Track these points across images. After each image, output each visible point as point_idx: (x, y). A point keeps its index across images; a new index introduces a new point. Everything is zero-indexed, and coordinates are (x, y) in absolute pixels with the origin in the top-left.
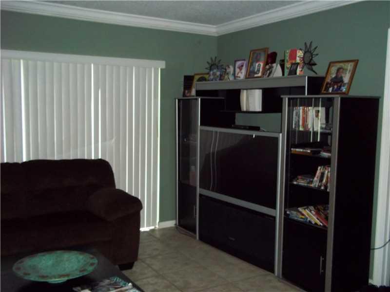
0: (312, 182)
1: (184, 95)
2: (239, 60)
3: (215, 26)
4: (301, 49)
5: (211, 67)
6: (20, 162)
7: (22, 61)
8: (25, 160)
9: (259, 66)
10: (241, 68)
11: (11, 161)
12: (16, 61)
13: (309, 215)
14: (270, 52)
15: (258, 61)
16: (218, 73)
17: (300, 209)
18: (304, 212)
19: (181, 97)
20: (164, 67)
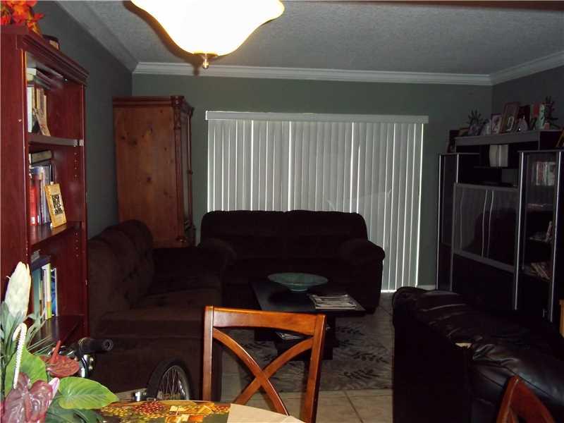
0: (545, 238)
1: (449, 151)
2: (495, 114)
3: (488, 75)
4: (543, 104)
5: (472, 121)
6: (285, 211)
7: (290, 123)
8: (289, 210)
9: (511, 120)
10: (497, 121)
11: (277, 210)
12: (286, 122)
13: (539, 269)
14: (523, 105)
15: (511, 115)
16: (477, 128)
17: (533, 264)
18: (536, 268)
19: (446, 153)
20: (427, 121)
